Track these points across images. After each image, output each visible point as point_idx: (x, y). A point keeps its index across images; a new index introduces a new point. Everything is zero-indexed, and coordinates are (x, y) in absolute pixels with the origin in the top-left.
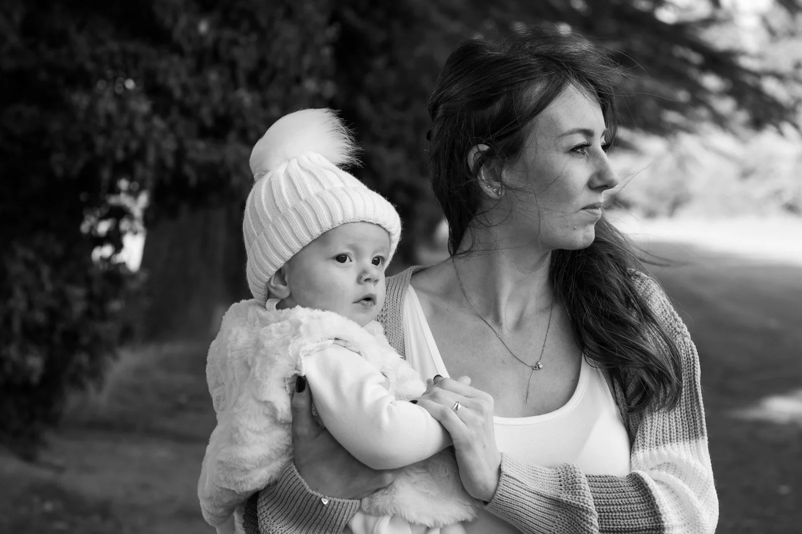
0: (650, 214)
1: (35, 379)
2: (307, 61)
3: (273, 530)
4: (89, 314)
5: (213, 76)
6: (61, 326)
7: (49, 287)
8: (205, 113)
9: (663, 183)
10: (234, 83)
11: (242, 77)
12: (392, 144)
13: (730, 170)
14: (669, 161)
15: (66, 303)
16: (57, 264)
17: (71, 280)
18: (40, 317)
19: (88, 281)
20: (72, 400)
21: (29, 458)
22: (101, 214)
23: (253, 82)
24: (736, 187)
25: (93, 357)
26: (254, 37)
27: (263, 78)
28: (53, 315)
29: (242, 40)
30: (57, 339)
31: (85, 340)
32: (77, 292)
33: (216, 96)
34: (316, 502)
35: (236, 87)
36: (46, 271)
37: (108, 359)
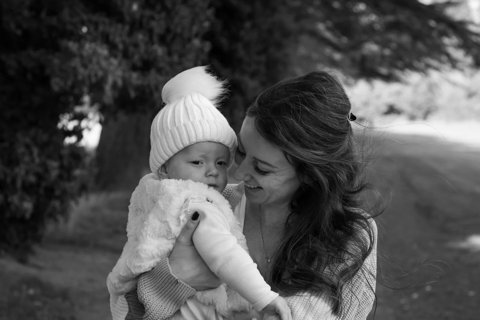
0: (412, 118)
1: (28, 216)
2: (195, 29)
3: (143, 293)
4: (60, 177)
5: (140, 37)
6: (44, 184)
7: (37, 160)
8: (136, 58)
9: (421, 99)
10: (151, 42)
11: (155, 38)
12: (253, 75)
13: (461, 93)
14: (423, 87)
15: (47, 170)
16: (43, 147)
17: (50, 157)
18: (32, 179)
19: (61, 158)
20: (50, 228)
21: (23, 261)
22: (70, 117)
23: (162, 40)
24: (464, 103)
25: (62, 202)
26: (163, 15)
27: (169, 38)
28: (40, 177)
29: (157, 16)
30: (42, 191)
31: (58, 193)
32: (54, 164)
33: (142, 48)
34: (173, 281)
35: (153, 43)
36: (36, 151)
37: (72, 204)
